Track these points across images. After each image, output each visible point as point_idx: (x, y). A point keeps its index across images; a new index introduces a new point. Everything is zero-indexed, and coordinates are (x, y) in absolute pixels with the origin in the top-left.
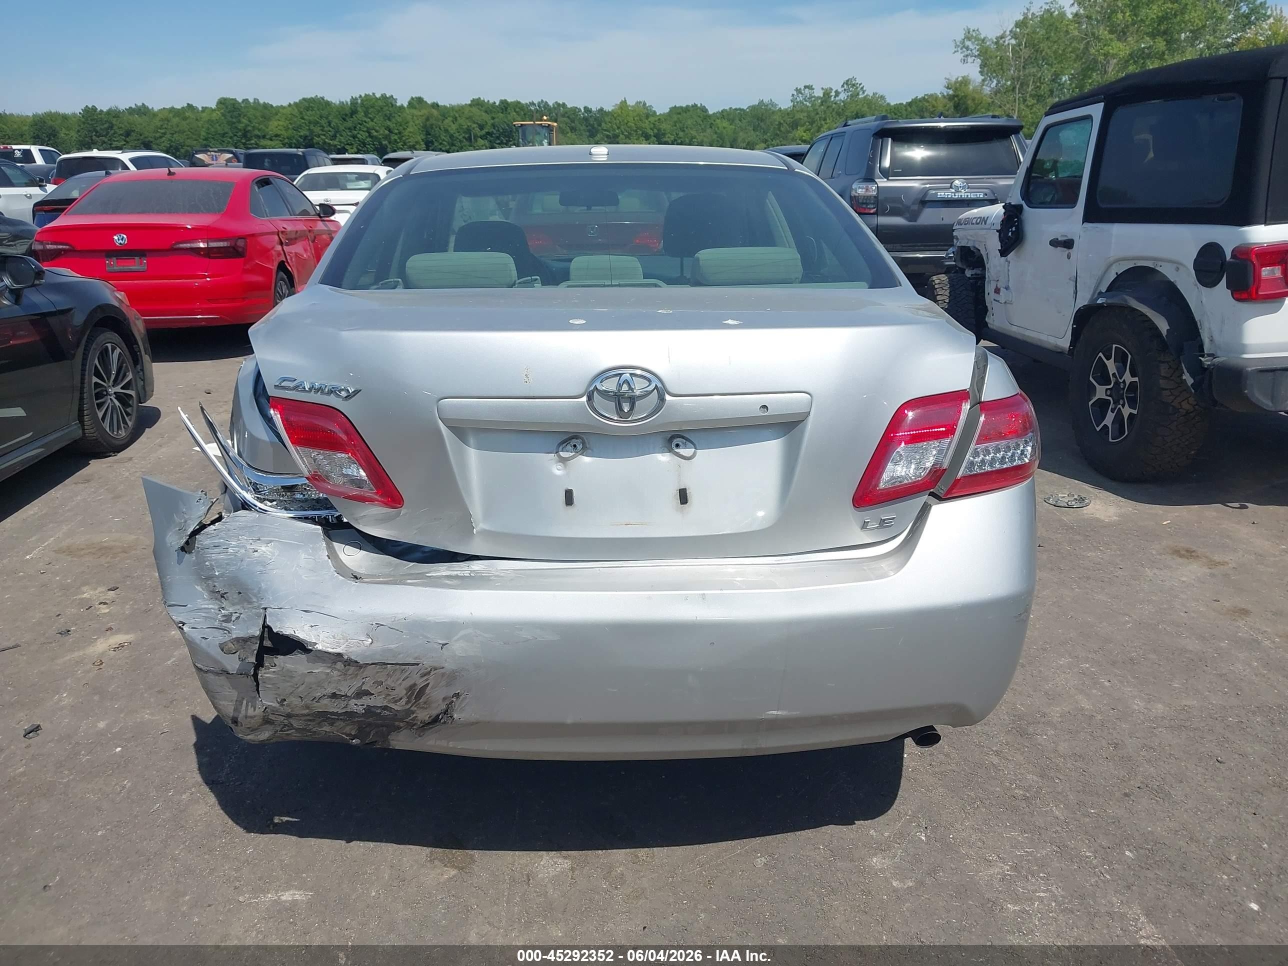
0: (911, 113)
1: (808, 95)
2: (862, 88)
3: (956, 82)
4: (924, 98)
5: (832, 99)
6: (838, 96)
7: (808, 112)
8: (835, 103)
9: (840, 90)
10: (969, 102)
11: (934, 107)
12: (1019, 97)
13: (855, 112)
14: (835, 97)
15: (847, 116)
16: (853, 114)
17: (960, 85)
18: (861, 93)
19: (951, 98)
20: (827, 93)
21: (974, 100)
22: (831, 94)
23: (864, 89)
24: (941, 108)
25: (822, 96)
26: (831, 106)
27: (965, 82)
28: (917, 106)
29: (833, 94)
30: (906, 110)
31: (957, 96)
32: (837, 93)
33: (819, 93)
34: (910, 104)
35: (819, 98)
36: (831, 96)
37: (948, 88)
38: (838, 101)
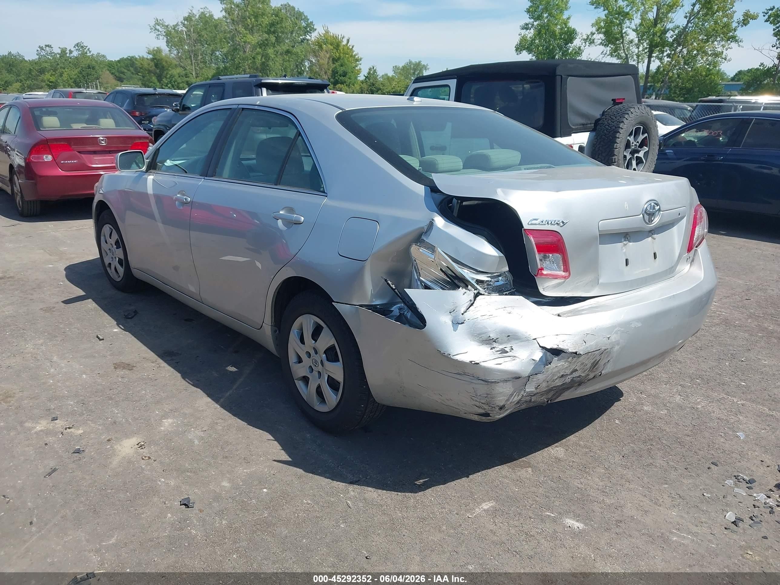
0: (120, 67)
1: (49, 51)
2: (89, 49)
3: (154, 50)
4: (128, 58)
5: (68, 55)
6: (72, 53)
7: (51, 63)
8: (70, 58)
9: (73, 49)
10: (164, 63)
11: (142, 64)
12: (194, 62)
13: (88, 65)
14: (70, 54)
15: (82, 67)
16: (86, 66)
17: (157, 52)
18: (88, 52)
19: (152, 60)
20: (63, 51)
21: (166, 62)
22: (67, 52)
23: (90, 50)
24: (146, 66)
25: (60, 52)
26: (68, 60)
27: (159, 51)
28: (124, 63)
29: (68, 51)
30: (117, 65)
31: (155, 59)
32: (71, 52)
33: (57, 50)
34: (119, 61)
35: (58, 54)
36: (67, 53)
37: (149, 53)
38: (72, 56)
